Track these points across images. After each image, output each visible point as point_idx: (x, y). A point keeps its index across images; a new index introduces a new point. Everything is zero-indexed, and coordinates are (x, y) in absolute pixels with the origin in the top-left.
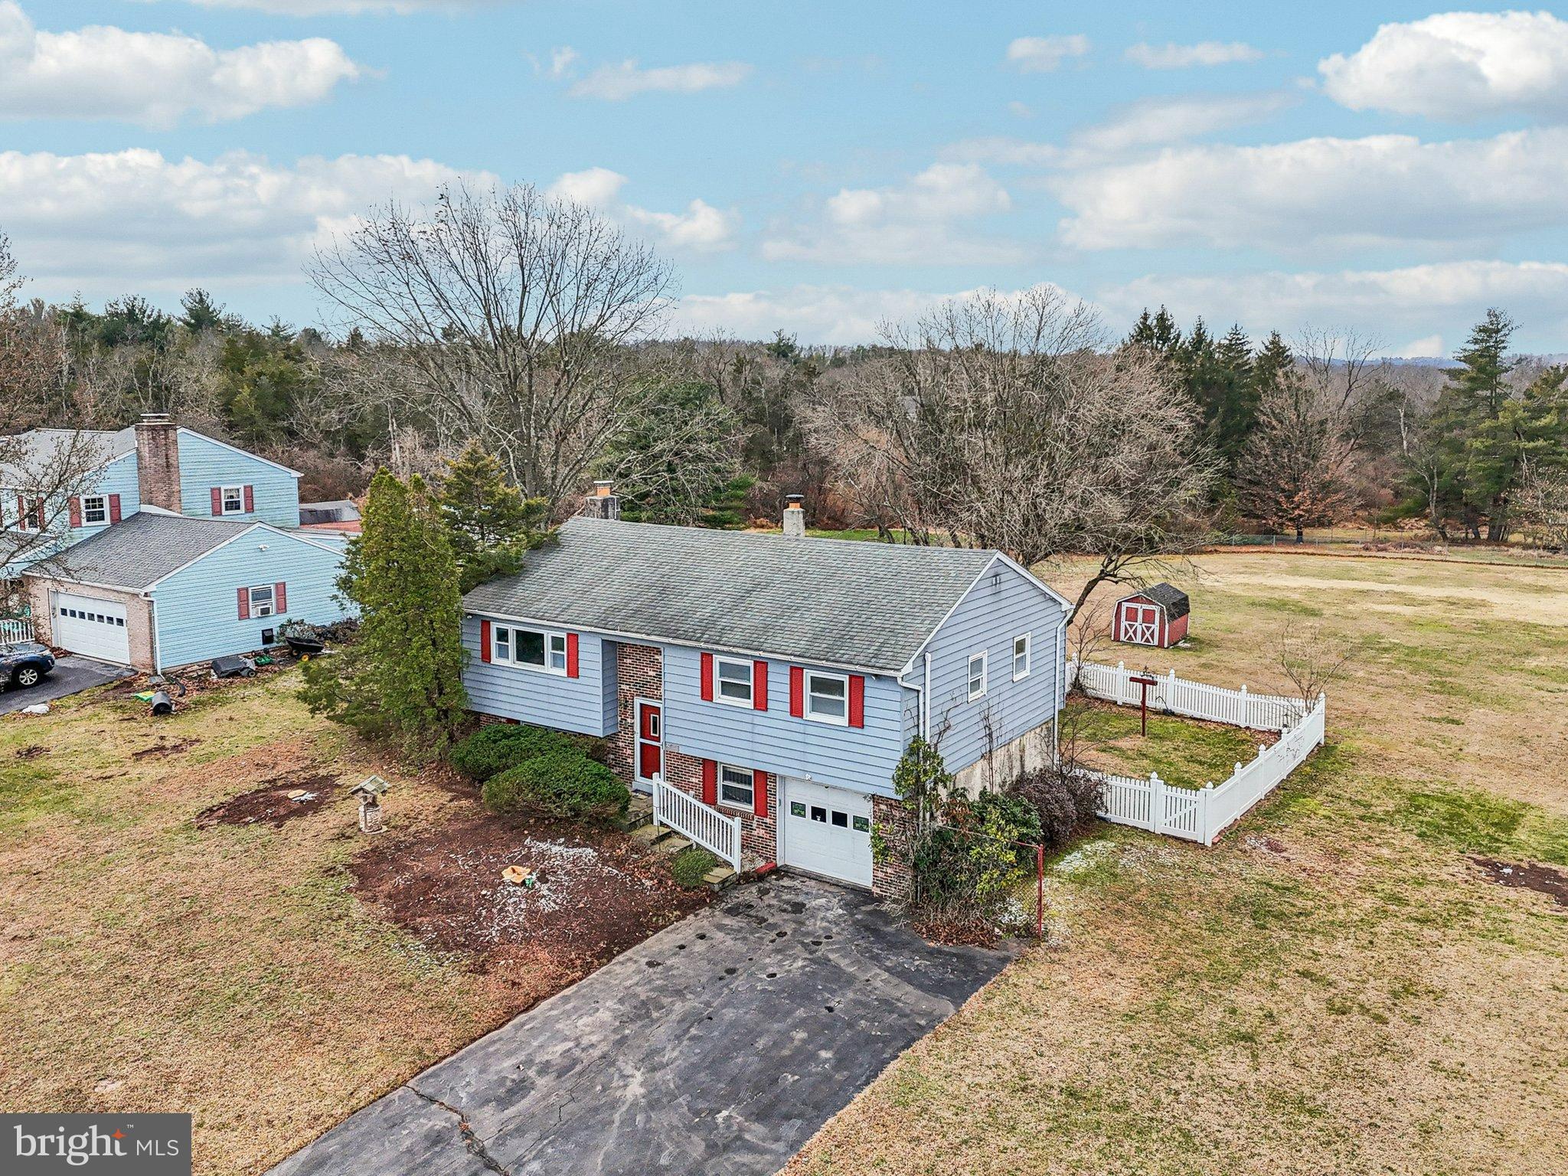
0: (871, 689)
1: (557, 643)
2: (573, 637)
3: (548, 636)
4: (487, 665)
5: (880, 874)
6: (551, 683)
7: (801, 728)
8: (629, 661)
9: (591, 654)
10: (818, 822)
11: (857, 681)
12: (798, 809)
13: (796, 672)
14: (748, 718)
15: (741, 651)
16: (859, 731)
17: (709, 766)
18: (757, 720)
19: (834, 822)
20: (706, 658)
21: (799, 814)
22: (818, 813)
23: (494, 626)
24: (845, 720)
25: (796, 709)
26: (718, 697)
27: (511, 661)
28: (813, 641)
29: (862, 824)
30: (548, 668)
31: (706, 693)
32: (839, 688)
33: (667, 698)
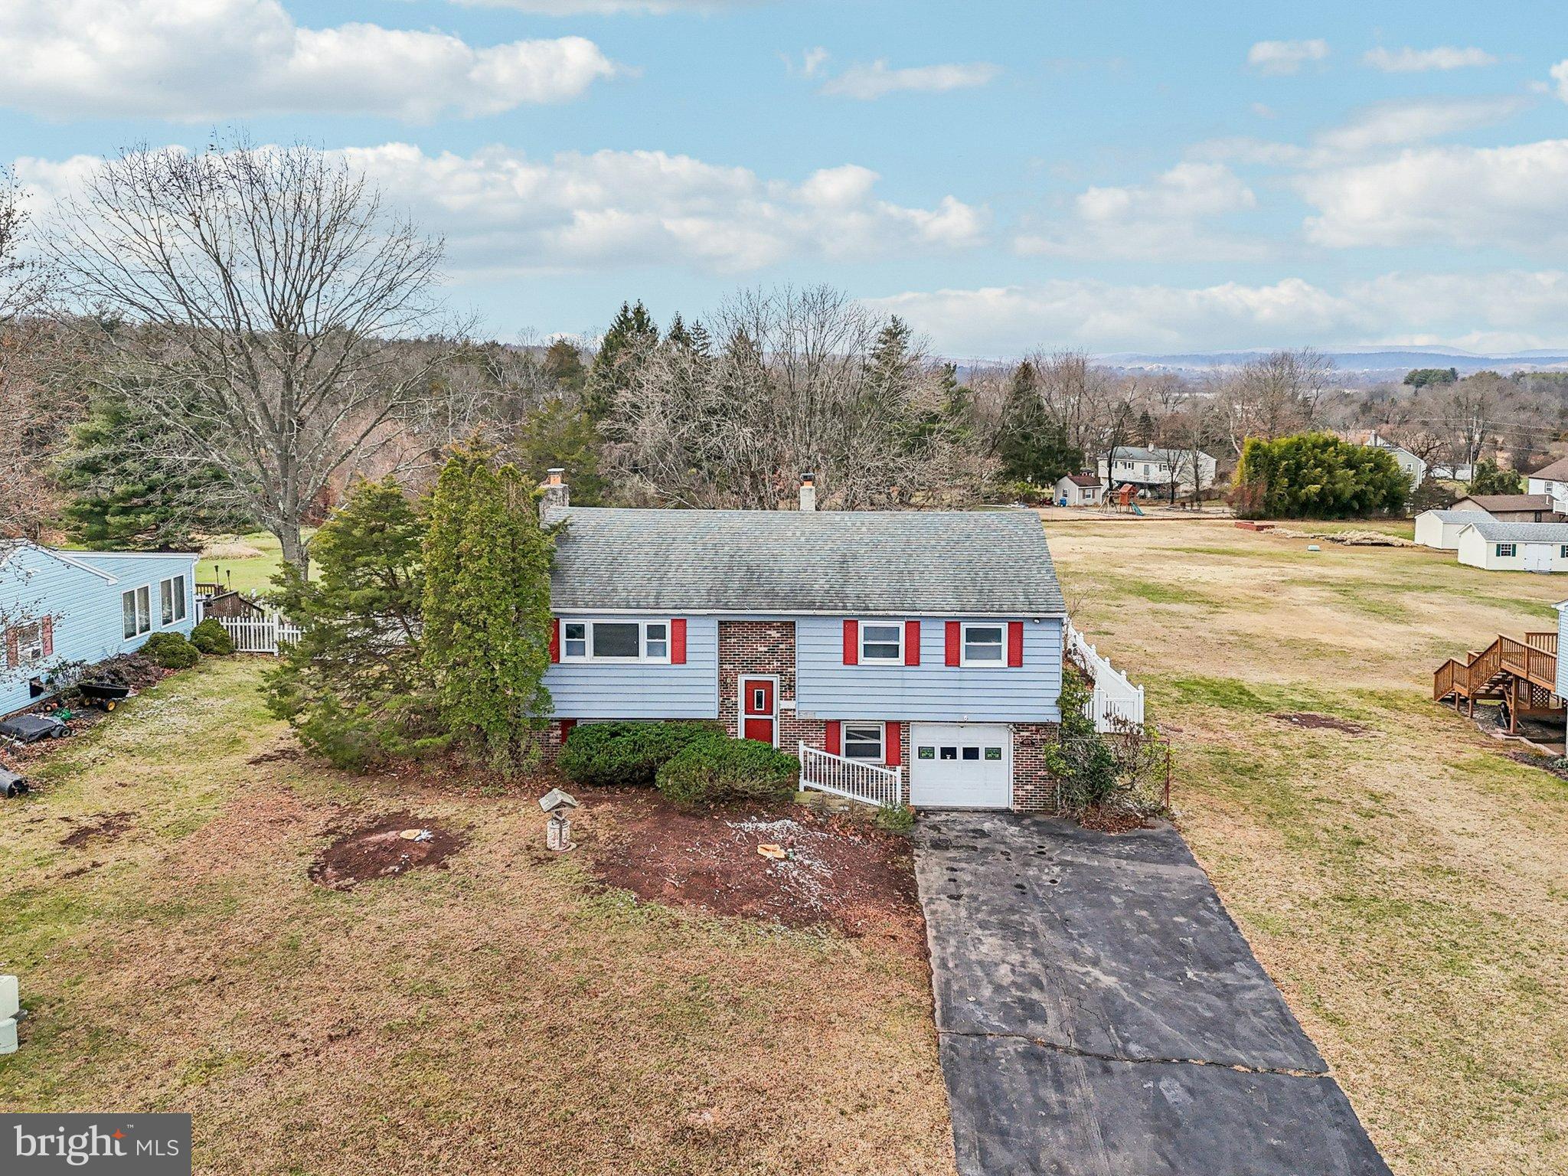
0: (1029, 633)
1: (656, 632)
2: (679, 624)
3: (643, 625)
4: (556, 665)
5: (1020, 793)
6: (647, 673)
7: (957, 676)
8: (733, 640)
9: (703, 639)
10: (948, 760)
11: (1016, 628)
12: (926, 753)
13: (952, 627)
14: (898, 675)
15: (891, 613)
16: (1018, 669)
17: (832, 726)
18: (907, 675)
19: (965, 757)
20: (850, 626)
21: (927, 757)
22: (948, 753)
23: (563, 624)
24: (1003, 662)
25: (952, 660)
26: (862, 660)
27: (589, 657)
28: (958, 597)
29: (994, 754)
30: (644, 658)
31: (850, 658)
32: (996, 634)
33: (802, 668)
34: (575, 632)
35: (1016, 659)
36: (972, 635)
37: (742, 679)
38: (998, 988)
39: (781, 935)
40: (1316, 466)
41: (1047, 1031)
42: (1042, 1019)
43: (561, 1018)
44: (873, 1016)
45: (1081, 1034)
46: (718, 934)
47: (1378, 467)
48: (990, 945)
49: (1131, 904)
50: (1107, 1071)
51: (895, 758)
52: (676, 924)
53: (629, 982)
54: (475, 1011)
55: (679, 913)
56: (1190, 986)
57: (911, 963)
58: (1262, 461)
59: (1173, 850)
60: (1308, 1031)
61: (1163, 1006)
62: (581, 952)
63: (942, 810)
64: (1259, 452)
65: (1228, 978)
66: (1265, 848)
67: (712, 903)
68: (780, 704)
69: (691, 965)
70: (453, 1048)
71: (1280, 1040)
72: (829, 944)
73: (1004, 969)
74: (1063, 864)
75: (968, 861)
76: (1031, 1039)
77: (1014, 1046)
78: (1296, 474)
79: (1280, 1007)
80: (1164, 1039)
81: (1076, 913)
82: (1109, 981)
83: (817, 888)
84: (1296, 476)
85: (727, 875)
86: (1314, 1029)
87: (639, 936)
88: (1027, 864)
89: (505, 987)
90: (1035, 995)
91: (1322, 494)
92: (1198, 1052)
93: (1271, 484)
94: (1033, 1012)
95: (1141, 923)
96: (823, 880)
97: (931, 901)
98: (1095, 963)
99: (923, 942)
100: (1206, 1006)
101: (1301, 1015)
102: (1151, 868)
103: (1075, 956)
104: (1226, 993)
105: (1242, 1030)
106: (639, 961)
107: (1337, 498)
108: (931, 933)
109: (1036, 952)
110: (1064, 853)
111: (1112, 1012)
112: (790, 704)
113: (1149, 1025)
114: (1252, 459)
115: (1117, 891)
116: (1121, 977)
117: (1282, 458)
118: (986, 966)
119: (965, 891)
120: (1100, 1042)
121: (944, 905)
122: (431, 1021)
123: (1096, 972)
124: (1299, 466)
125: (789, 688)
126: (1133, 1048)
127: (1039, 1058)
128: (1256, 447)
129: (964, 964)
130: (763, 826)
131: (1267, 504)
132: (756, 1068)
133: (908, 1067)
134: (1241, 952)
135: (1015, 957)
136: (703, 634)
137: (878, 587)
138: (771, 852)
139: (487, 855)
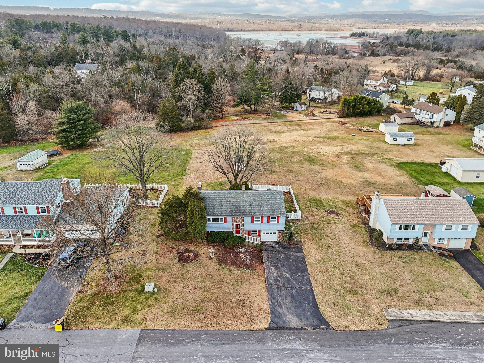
0: (281, 218)
1: (222, 219)
2: (225, 218)
3: (220, 218)
4: (206, 224)
5: (279, 239)
6: (220, 224)
7: (269, 224)
10: (267, 234)
11: (278, 217)
13: (268, 217)
17: (249, 231)
18: (261, 224)
19: (270, 234)
20: (252, 217)
21: (264, 234)
23: (207, 218)
24: (276, 222)
25: (268, 222)
26: (254, 222)
27: (211, 222)
28: (269, 212)
29: (275, 233)
30: (220, 222)
31: (252, 222)
32: (275, 218)
33: (245, 223)
34: (209, 219)
35: (278, 222)
36: (272, 218)
37: (235, 224)
38: (274, 277)
39: (245, 271)
40: (360, 105)
41: (280, 284)
42: (279, 282)
43: (221, 286)
44: (258, 283)
45: (284, 284)
46: (237, 271)
47: (375, 104)
48: (273, 270)
49: (293, 262)
50: (287, 289)
51: (259, 234)
52: (232, 270)
53: (228, 279)
54: (210, 285)
55: (232, 268)
56: (299, 276)
57: (263, 274)
58: (346, 102)
59: (300, 250)
60: (312, 282)
61: (295, 279)
62: (220, 275)
63: (266, 242)
64: (346, 101)
65: (304, 274)
66: (314, 248)
67: (236, 266)
68: (241, 227)
69: (235, 277)
70: (209, 290)
71: (308, 284)
72: (252, 272)
73: (275, 274)
74: (284, 253)
75: (270, 253)
76: (278, 285)
77: (276, 286)
78: (355, 106)
79: (309, 279)
80: (294, 284)
81: (285, 263)
82: (288, 275)
83: (249, 261)
84: (354, 108)
85: (237, 260)
86: (313, 282)
87: (227, 272)
88: (279, 254)
89: (212, 281)
90: (279, 278)
91: (360, 112)
92: (298, 286)
93: (348, 109)
94: (278, 281)
95: (294, 265)
96: (250, 260)
97: (265, 262)
98: (287, 272)
99: (264, 270)
100: (300, 279)
101: (312, 280)
102: (297, 254)
103: (284, 271)
104: (303, 277)
105: (304, 283)
106: (228, 276)
107: (364, 112)
108: (265, 268)
109: (279, 271)
110: (284, 251)
111: (288, 280)
112: (243, 228)
113: (292, 282)
114: (344, 102)
115: (291, 259)
116: (290, 275)
117: (351, 102)
118: (273, 273)
119: (270, 260)
120: (286, 285)
121: (267, 263)
122: (205, 287)
123: (287, 274)
124: (356, 105)
125: (243, 225)
126: (290, 286)
127: (279, 288)
128: (345, 99)
129: (270, 273)
130: (240, 250)
131: (347, 114)
132: (245, 291)
133: (263, 290)
134: (306, 270)
135: (276, 272)
136: (229, 219)
137: (257, 210)
138: (242, 256)
139: (202, 258)
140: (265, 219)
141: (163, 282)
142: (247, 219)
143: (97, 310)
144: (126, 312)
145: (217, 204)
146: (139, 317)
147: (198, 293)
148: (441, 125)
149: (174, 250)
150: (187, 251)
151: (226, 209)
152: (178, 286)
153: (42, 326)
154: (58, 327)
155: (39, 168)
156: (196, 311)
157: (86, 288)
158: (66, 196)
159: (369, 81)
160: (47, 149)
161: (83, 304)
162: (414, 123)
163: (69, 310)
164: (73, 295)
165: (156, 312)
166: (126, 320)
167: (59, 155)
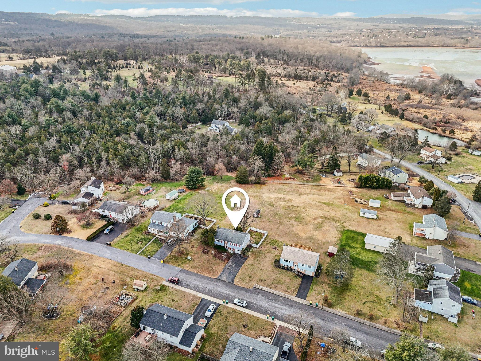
24: (239, 247)
26: (232, 245)
27: (217, 241)
29: (240, 251)
30: (220, 242)
36: (237, 245)
37: (225, 244)
39: (221, 261)
40: (370, 181)
43: (210, 263)
44: (222, 266)
45: (230, 268)
46: (219, 260)
48: (230, 263)
50: (230, 270)
51: (234, 250)
53: (213, 262)
55: (217, 259)
56: (237, 267)
57: (226, 263)
58: (360, 179)
59: (246, 259)
62: (212, 260)
63: (236, 253)
65: (239, 267)
66: (251, 260)
67: (219, 258)
69: (216, 262)
72: (223, 262)
75: (234, 258)
76: (228, 268)
78: (366, 182)
81: (236, 262)
82: (234, 267)
83: (224, 258)
86: (240, 270)
87: (215, 260)
89: (208, 261)
90: (230, 266)
93: (362, 183)
95: (239, 263)
98: (234, 265)
105: (237, 270)
108: (228, 262)
109: (232, 264)
112: (227, 246)
117: (363, 179)
121: (230, 260)
122: (205, 262)
126: (232, 269)
129: (228, 264)
130: (224, 254)
131: (361, 186)
132: (216, 267)
133: (222, 268)
136: (223, 241)
137: (233, 241)
138: (223, 256)
139: (210, 253)
140: (235, 244)
141: (193, 257)
142: (229, 243)
143: (173, 260)
144: (180, 263)
145: (221, 235)
146: (183, 265)
147: (202, 263)
148: (420, 207)
149: (203, 248)
150: (206, 249)
151: (223, 237)
152: (197, 260)
153: (158, 260)
154: (162, 262)
155: (174, 200)
156: (199, 268)
157: (172, 253)
158: (174, 221)
159: (424, 151)
160: (179, 188)
161: (170, 258)
162: (400, 201)
163: (166, 258)
164: (168, 255)
165: (188, 265)
166: (179, 265)
167: (184, 192)
